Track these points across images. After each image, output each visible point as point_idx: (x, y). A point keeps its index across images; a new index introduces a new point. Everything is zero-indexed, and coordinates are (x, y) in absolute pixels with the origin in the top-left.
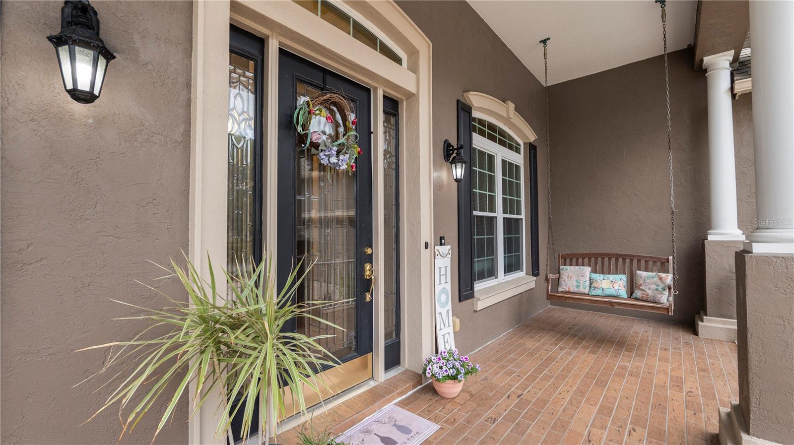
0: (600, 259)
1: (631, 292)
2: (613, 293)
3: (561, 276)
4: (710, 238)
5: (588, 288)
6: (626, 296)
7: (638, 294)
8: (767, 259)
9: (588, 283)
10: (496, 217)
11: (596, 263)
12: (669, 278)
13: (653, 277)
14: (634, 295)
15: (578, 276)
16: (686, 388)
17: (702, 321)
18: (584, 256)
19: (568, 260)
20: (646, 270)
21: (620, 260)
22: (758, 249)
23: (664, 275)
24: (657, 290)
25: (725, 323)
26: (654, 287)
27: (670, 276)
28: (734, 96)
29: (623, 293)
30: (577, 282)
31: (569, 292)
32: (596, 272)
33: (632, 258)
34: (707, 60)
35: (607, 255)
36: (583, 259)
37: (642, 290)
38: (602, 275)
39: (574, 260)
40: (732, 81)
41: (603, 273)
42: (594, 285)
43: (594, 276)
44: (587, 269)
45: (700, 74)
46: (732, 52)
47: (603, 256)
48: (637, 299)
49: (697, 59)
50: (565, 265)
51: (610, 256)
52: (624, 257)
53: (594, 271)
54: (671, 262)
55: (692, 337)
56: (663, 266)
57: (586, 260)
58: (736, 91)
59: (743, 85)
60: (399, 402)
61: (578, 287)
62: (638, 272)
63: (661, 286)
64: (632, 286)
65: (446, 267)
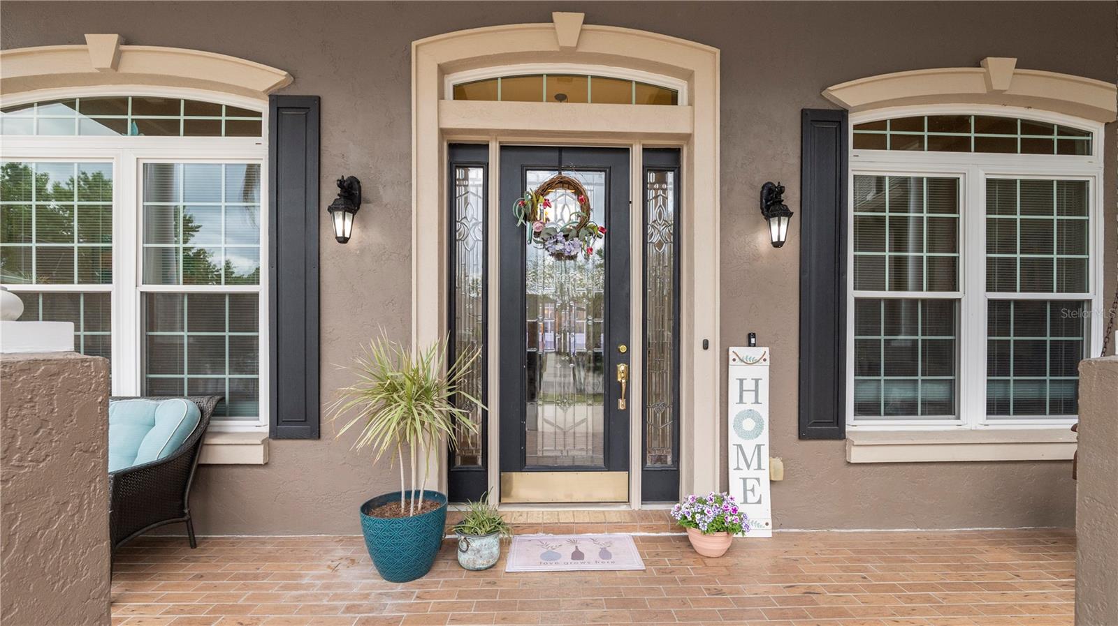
10: (960, 300)
60: (643, 539)
65: (757, 381)
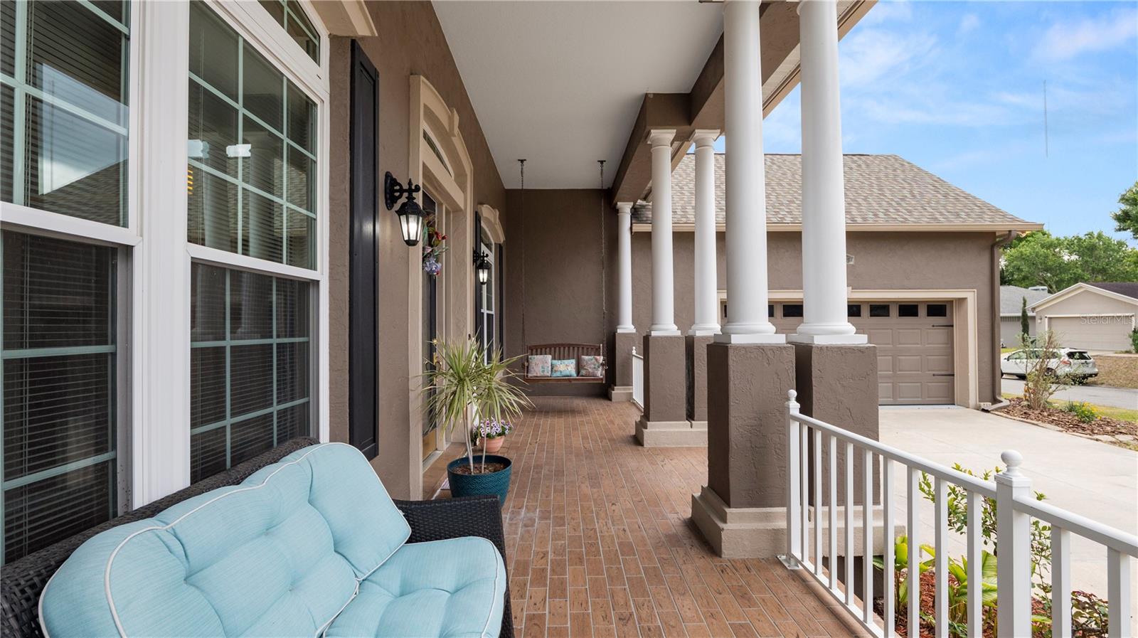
0: (557, 349)
1: (578, 373)
2: (568, 374)
3: (530, 364)
4: (619, 331)
5: (550, 372)
6: (575, 375)
7: (583, 372)
8: (657, 338)
9: (550, 367)
11: (555, 352)
12: (601, 359)
13: (592, 360)
14: (581, 374)
15: (543, 363)
16: (616, 423)
17: (614, 390)
18: (546, 347)
19: (534, 351)
20: (587, 355)
21: (571, 348)
22: (654, 334)
23: (598, 357)
24: (595, 368)
25: (624, 389)
26: (593, 366)
27: (602, 357)
28: (631, 232)
29: (574, 373)
30: (542, 368)
31: (537, 377)
32: (555, 359)
33: (578, 346)
34: (619, 204)
35: (563, 345)
36: (546, 349)
37: (586, 369)
38: (560, 361)
39: (539, 350)
40: (631, 224)
41: (560, 359)
42: (555, 369)
43: (555, 362)
44: (549, 357)
45: (615, 213)
46: (632, 203)
47: (559, 345)
48: (582, 376)
49: (614, 202)
50: (532, 355)
51: (564, 345)
52: (574, 346)
53: (554, 358)
54: (601, 348)
55: (609, 402)
56: (597, 352)
57: (548, 350)
58: (633, 231)
59: (640, 228)
61: (543, 371)
62: (583, 357)
63: (597, 364)
64: (579, 367)
